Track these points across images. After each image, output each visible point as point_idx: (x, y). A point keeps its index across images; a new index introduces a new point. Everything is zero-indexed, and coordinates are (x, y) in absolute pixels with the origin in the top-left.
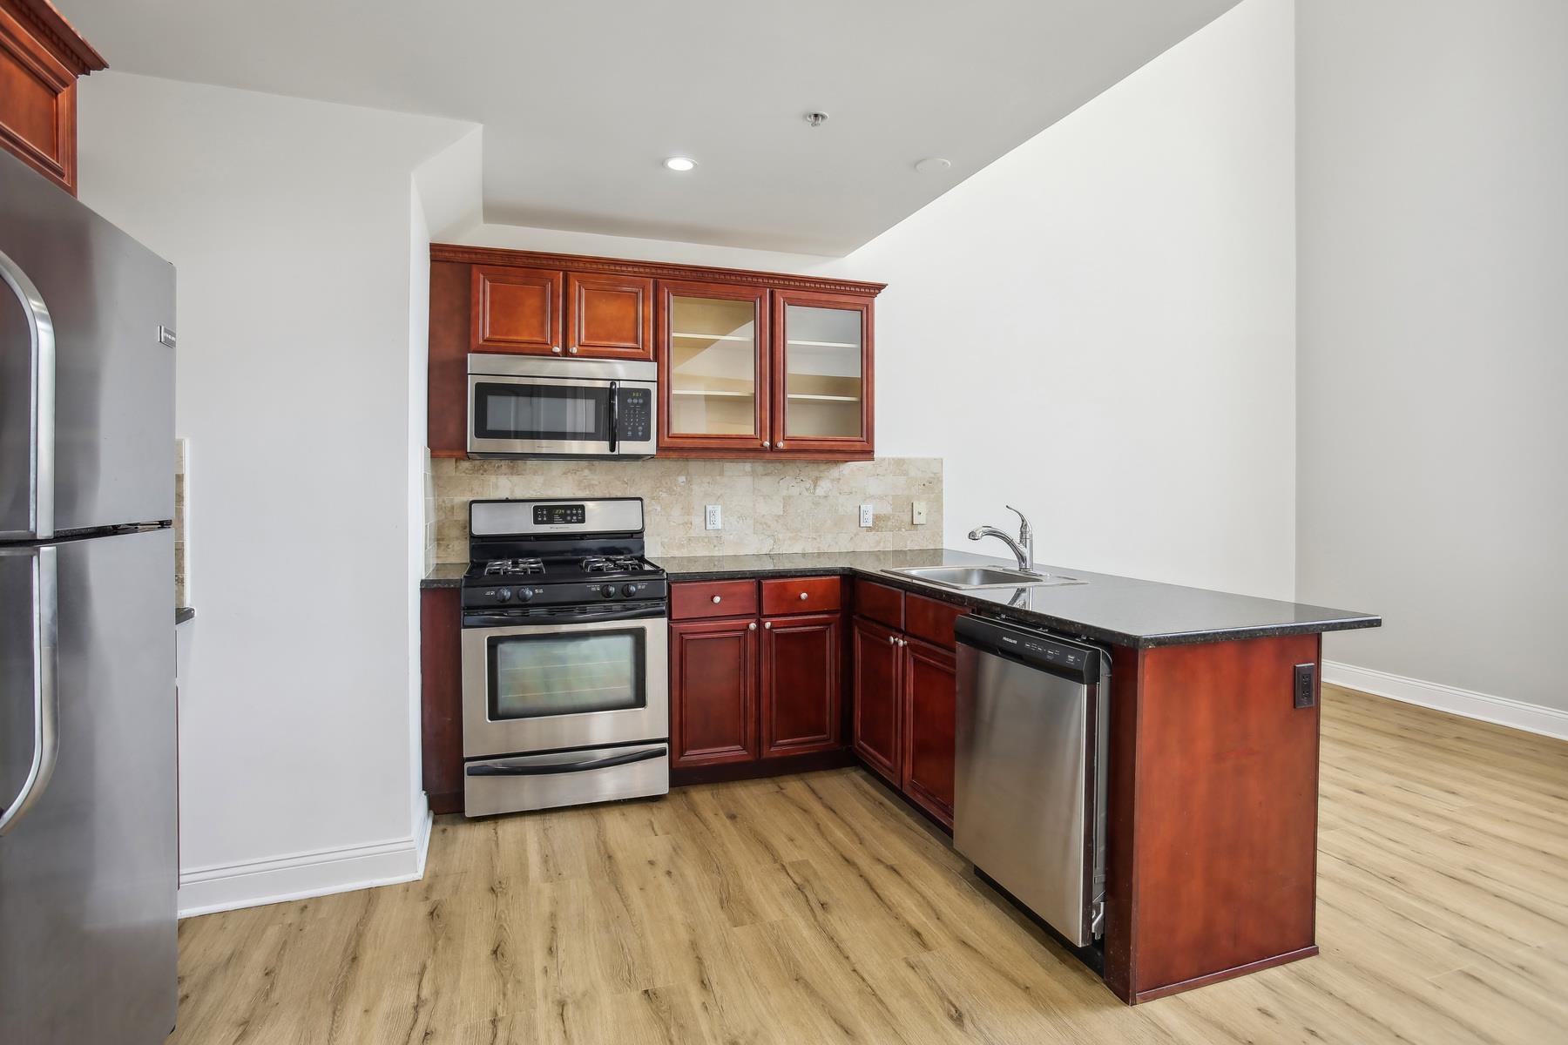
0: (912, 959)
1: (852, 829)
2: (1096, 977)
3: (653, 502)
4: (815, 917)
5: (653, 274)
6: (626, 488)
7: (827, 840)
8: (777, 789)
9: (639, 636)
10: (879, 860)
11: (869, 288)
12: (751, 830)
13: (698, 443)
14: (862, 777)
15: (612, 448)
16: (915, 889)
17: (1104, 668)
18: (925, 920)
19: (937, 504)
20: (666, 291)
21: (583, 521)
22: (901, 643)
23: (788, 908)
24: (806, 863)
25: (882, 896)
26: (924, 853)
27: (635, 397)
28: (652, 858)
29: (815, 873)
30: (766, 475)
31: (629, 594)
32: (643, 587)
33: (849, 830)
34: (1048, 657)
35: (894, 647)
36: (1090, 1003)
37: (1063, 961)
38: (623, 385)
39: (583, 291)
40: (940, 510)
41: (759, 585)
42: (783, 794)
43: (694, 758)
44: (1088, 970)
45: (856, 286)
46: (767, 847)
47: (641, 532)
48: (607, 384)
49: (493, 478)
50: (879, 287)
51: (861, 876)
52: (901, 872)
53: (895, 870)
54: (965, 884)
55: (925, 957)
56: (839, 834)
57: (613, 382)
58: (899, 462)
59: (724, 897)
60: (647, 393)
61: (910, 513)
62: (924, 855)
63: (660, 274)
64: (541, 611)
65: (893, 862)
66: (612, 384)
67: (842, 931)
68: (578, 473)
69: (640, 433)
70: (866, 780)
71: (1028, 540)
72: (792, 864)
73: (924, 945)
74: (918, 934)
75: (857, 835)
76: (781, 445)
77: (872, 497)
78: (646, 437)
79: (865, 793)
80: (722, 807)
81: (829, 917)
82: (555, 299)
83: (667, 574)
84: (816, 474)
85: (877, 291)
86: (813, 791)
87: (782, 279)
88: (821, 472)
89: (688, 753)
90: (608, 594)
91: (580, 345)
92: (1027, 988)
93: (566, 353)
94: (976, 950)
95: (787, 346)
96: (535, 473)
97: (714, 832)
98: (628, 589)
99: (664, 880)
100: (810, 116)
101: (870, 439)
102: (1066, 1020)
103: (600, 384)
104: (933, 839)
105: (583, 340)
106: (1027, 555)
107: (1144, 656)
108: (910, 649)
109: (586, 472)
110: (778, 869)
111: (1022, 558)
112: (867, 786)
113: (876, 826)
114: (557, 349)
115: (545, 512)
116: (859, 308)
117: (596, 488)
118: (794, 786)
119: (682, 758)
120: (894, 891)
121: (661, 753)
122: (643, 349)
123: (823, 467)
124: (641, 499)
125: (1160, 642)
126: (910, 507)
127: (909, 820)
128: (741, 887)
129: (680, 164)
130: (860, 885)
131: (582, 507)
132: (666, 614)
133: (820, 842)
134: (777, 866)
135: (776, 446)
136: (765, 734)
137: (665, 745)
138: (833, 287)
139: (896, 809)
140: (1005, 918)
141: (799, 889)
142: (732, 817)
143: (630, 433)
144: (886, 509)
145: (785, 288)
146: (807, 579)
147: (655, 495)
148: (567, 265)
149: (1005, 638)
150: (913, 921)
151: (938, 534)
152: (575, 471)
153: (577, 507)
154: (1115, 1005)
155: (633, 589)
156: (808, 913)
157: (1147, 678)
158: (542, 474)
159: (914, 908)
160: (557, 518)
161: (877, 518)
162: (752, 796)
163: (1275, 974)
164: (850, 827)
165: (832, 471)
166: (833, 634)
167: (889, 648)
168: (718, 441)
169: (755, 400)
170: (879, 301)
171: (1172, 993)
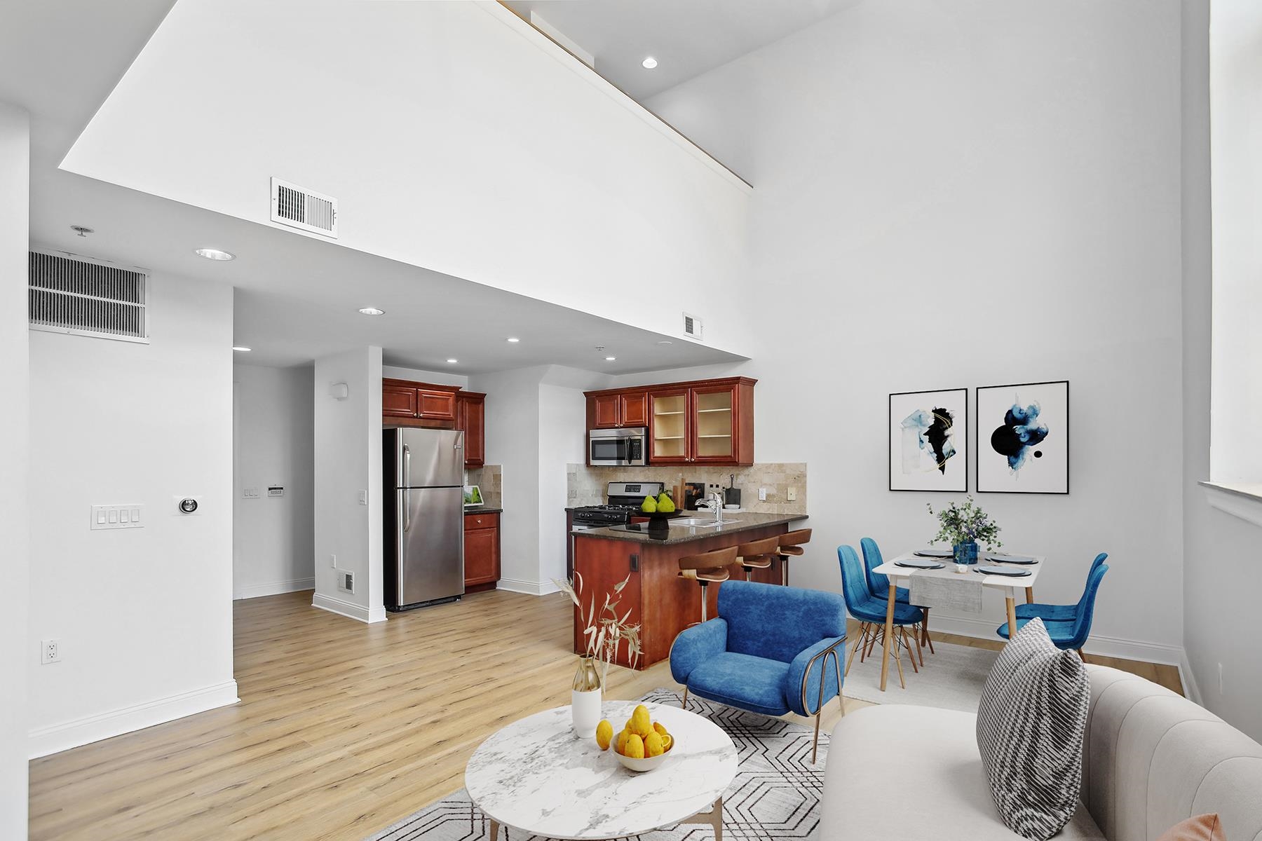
6: (661, 478)
13: (669, 460)
15: (629, 463)
19: (802, 488)
20: (652, 397)
21: (639, 491)
27: (636, 442)
39: (626, 401)
40: (804, 493)
49: (619, 474)
58: (781, 466)
60: (640, 441)
61: (786, 494)
63: (649, 390)
76: (693, 460)
77: (765, 484)
78: (640, 458)
82: (617, 406)
88: (739, 471)
91: (624, 423)
96: (631, 472)
114: (617, 425)
116: (730, 390)
122: (644, 422)
124: (662, 483)
126: (786, 490)
131: (640, 486)
138: (716, 383)
143: (635, 457)
144: (773, 491)
145: (696, 387)
148: (621, 392)
151: (804, 507)
152: (643, 471)
160: (632, 490)
161: (768, 496)
169: (685, 441)
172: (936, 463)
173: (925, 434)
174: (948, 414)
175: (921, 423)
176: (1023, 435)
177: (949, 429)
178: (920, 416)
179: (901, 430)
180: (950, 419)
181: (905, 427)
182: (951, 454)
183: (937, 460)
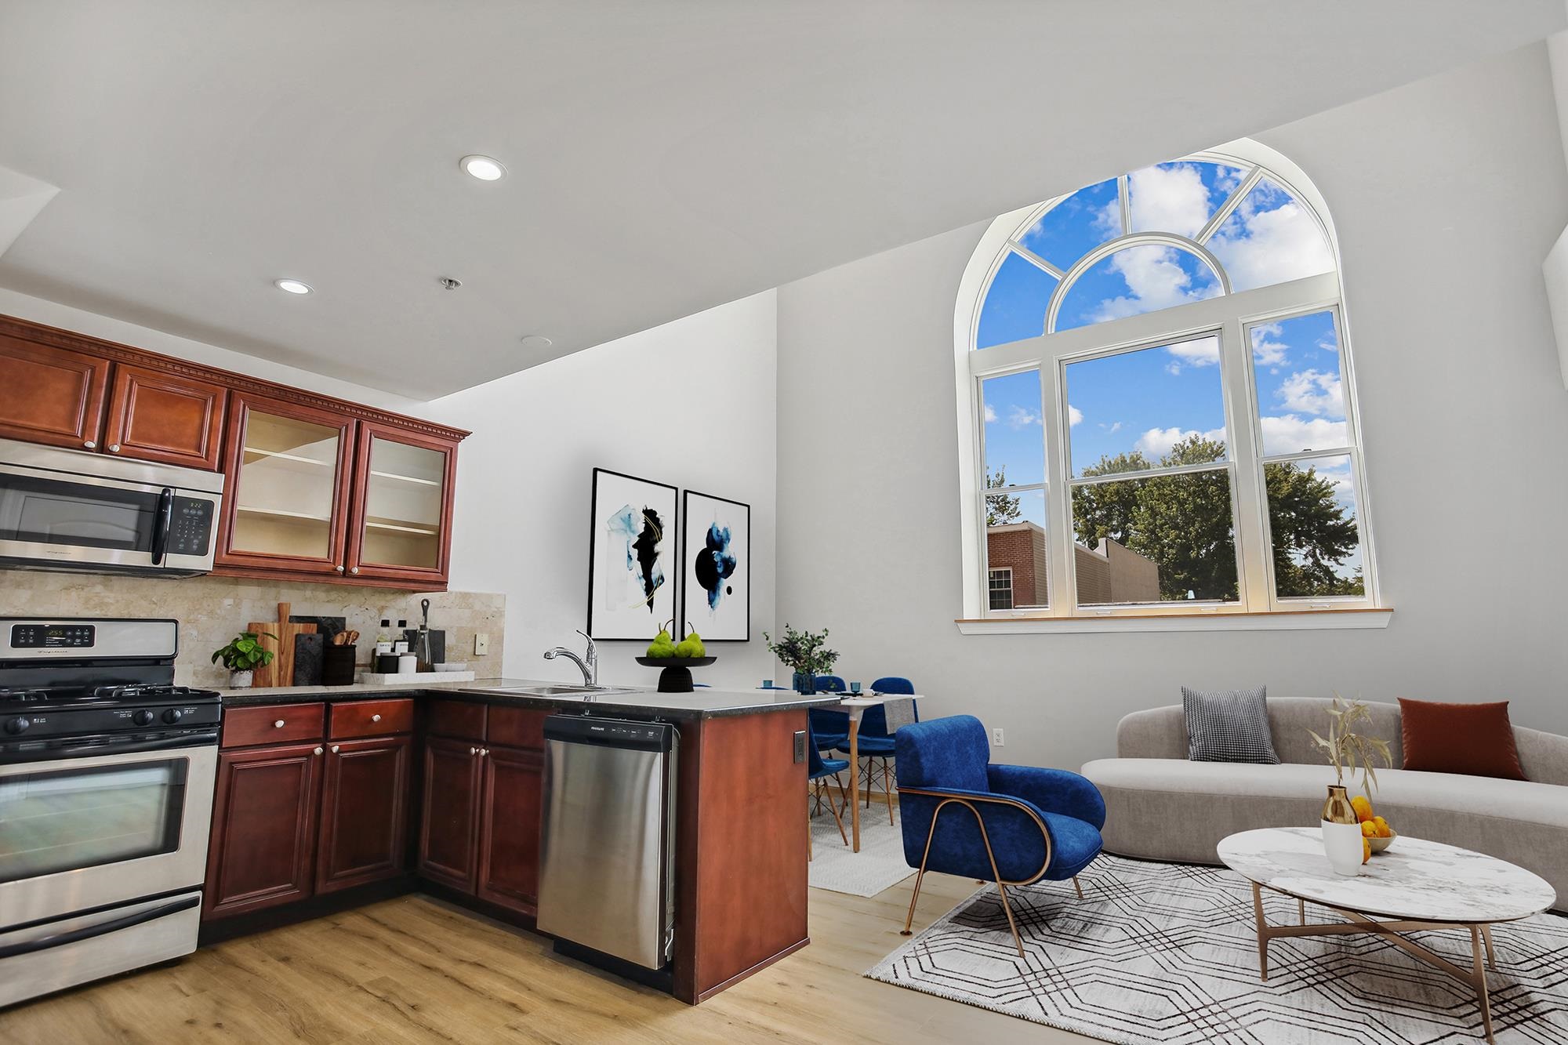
0: (513, 1023)
1: (426, 943)
2: (666, 995)
3: (189, 626)
4: (409, 1019)
5: (228, 383)
6: (155, 609)
7: (403, 957)
8: (332, 926)
9: (179, 769)
10: (461, 961)
11: (455, 433)
12: (312, 966)
13: (263, 563)
14: (425, 900)
15: (156, 560)
16: (502, 974)
17: (674, 741)
18: (517, 993)
19: (499, 637)
20: (242, 403)
21: (91, 644)
22: (483, 752)
23: (374, 1017)
24: (385, 980)
25: (472, 986)
26: (504, 946)
27: (194, 508)
28: (189, 1018)
29: (397, 985)
30: (328, 601)
31: (174, 719)
32: (191, 712)
33: (424, 944)
34: (632, 736)
35: (474, 760)
36: (665, 1012)
37: (639, 992)
38: (179, 493)
39: (135, 387)
40: (500, 643)
41: (328, 710)
42: (341, 929)
43: (233, 906)
44: (660, 993)
45: (442, 430)
46: (336, 976)
47: (170, 659)
48: (159, 491)
50: (464, 434)
51: (446, 976)
52: (487, 965)
53: (479, 965)
54: (547, 961)
55: (523, 1019)
56: (414, 950)
57: (167, 489)
58: (465, 596)
59: (298, 1027)
60: (208, 506)
61: (473, 644)
62: (504, 947)
63: (235, 385)
64: (38, 745)
65: (475, 959)
66: (164, 491)
67: (439, 1022)
68: (86, 589)
69: (195, 547)
70: (429, 902)
71: (593, 660)
72: (370, 983)
73: (521, 1011)
74: (514, 1005)
75: (433, 946)
76: (356, 570)
78: (202, 551)
79: (433, 913)
80: (270, 954)
81: (423, 1014)
82: (94, 390)
83: (222, 698)
84: (383, 603)
85: (461, 437)
86: (375, 921)
87: (371, 412)
88: (387, 601)
89: (225, 900)
90: (145, 721)
91: (123, 443)
92: (616, 1016)
93: (103, 449)
94: (568, 1003)
95: (370, 477)
97: (266, 977)
98: (172, 714)
99: (215, 1034)
100: (445, 281)
101: (444, 571)
102: (650, 1027)
103: (146, 489)
104: (509, 935)
105: (128, 439)
106: (592, 674)
107: (704, 726)
108: (491, 756)
109: (99, 588)
110: (356, 991)
111: (587, 675)
112: (432, 907)
113: (451, 936)
114: (92, 445)
115: (31, 633)
116: (443, 449)
117: (112, 607)
118: (352, 920)
119: (218, 909)
120: (482, 980)
121: (193, 903)
122: (207, 459)
123: (390, 597)
124: (176, 622)
125: (717, 715)
126: (473, 638)
127: (481, 925)
128: (316, 1016)
129: (293, 287)
130: (447, 983)
131: (91, 629)
132: (217, 742)
133: (394, 959)
134: (353, 988)
135: (351, 572)
136: (320, 869)
137: (199, 894)
138: (420, 427)
139: (467, 920)
140: (587, 976)
141: (384, 1001)
142: (286, 960)
143: (181, 546)
145: (371, 420)
146: (381, 701)
147: (192, 617)
148: (117, 356)
149: (593, 728)
150: (505, 997)
151: (499, 664)
152: (82, 586)
153: (82, 628)
154: (684, 1008)
155: (178, 714)
156: (399, 1016)
157: (706, 742)
158: (31, 588)
159: (505, 988)
162: (306, 939)
163: (785, 962)
164: (424, 941)
165: (399, 600)
166: (403, 755)
167: (468, 760)
168: (286, 562)
169: (331, 526)
170: (462, 446)
171: (722, 989)
172: (643, 593)
173: (634, 546)
174: (658, 519)
175: (630, 526)
176: (719, 564)
177: (659, 543)
178: (629, 515)
179: (606, 533)
180: (660, 527)
181: (612, 530)
182: (660, 581)
183: (646, 590)
